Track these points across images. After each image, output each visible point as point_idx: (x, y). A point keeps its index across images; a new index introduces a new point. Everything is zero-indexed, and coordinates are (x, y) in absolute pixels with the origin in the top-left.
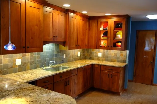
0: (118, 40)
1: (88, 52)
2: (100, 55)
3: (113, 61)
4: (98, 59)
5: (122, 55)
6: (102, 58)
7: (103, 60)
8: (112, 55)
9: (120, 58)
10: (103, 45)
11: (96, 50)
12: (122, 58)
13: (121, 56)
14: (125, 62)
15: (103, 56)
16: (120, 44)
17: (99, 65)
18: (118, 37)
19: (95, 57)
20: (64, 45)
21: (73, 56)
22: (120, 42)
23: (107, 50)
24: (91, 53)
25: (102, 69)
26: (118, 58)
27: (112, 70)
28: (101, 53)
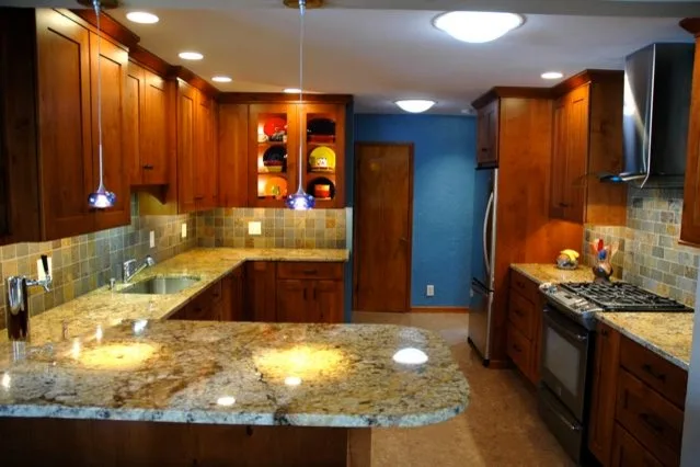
0: (317, 176)
1: (208, 221)
2: (255, 228)
3: (303, 247)
4: (250, 243)
5: (331, 224)
6: (264, 239)
7: (268, 246)
8: (298, 225)
9: (326, 234)
10: (265, 194)
11: (238, 213)
12: (331, 234)
13: (327, 227)
14: (341, 245)
15: (266, 232)
16: (326, 188)
17: (268, 262)
18: (322, 166)
19: (235, 238)
20: (163, 200)
21: (171, 238)
22: (326, 182)
23: (278, 210)
24: (219, 222)
25: (281, 274)
26: (320, 234)
27: (314, 273)
28: (256, 221)
